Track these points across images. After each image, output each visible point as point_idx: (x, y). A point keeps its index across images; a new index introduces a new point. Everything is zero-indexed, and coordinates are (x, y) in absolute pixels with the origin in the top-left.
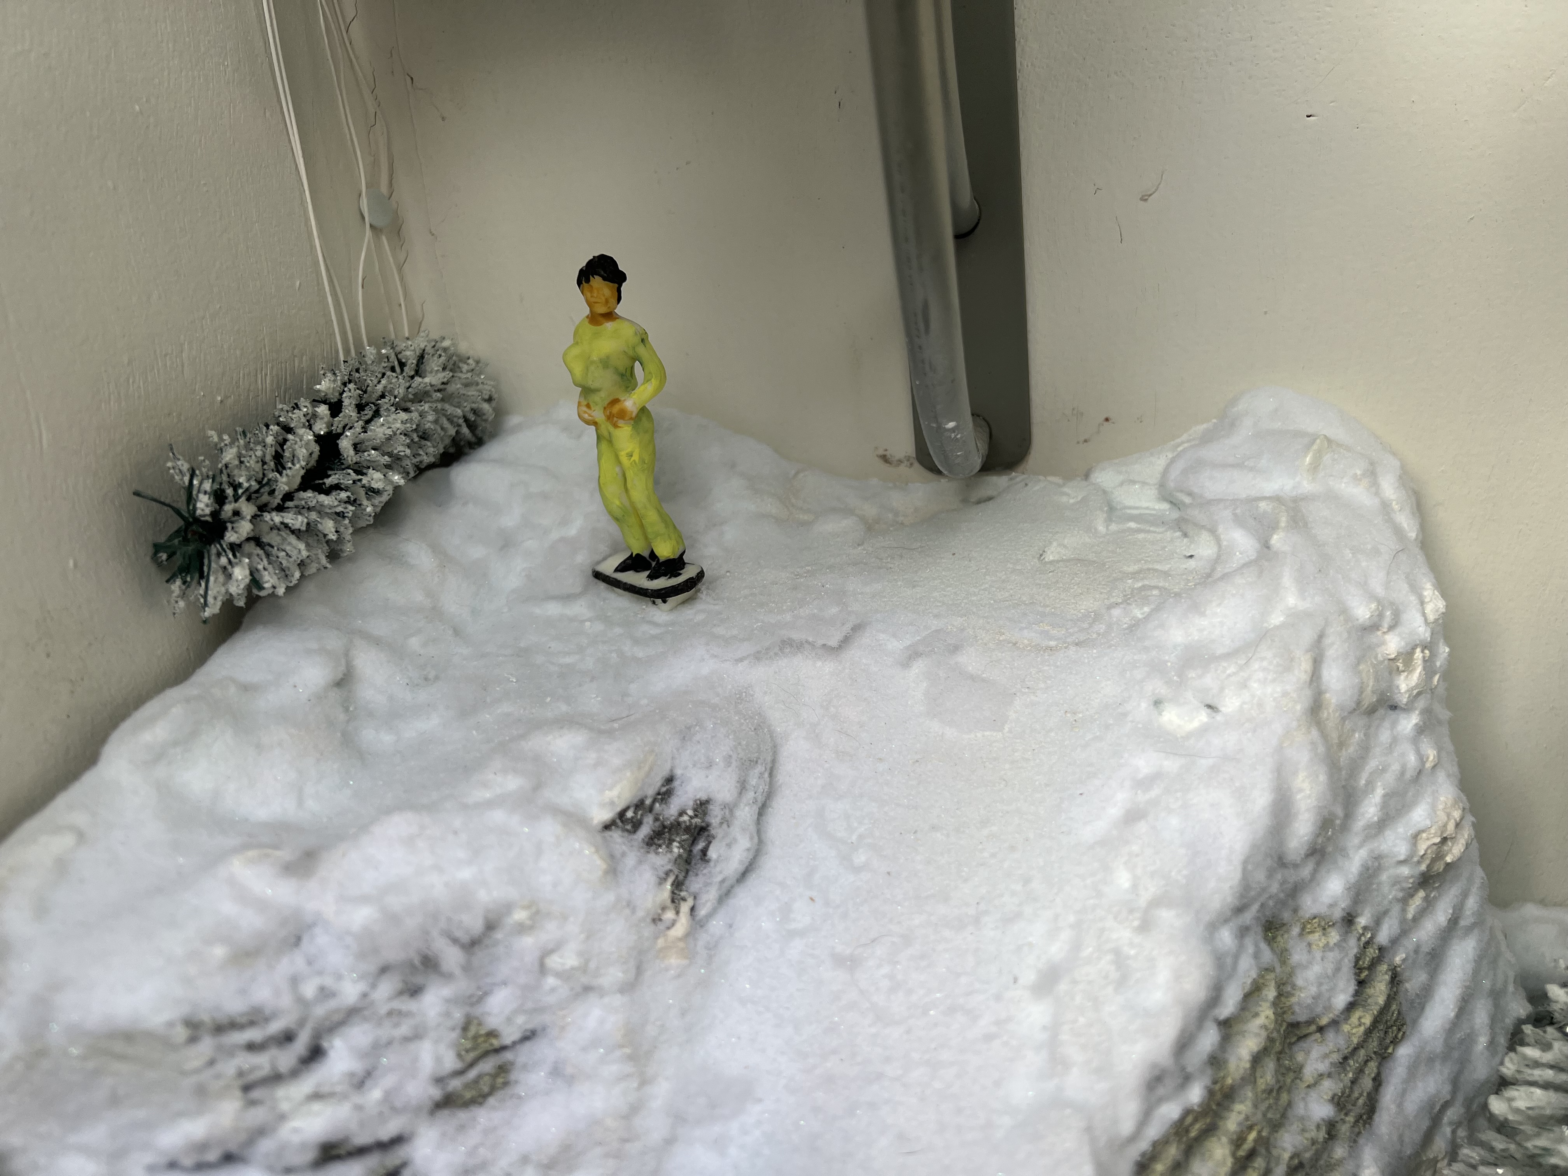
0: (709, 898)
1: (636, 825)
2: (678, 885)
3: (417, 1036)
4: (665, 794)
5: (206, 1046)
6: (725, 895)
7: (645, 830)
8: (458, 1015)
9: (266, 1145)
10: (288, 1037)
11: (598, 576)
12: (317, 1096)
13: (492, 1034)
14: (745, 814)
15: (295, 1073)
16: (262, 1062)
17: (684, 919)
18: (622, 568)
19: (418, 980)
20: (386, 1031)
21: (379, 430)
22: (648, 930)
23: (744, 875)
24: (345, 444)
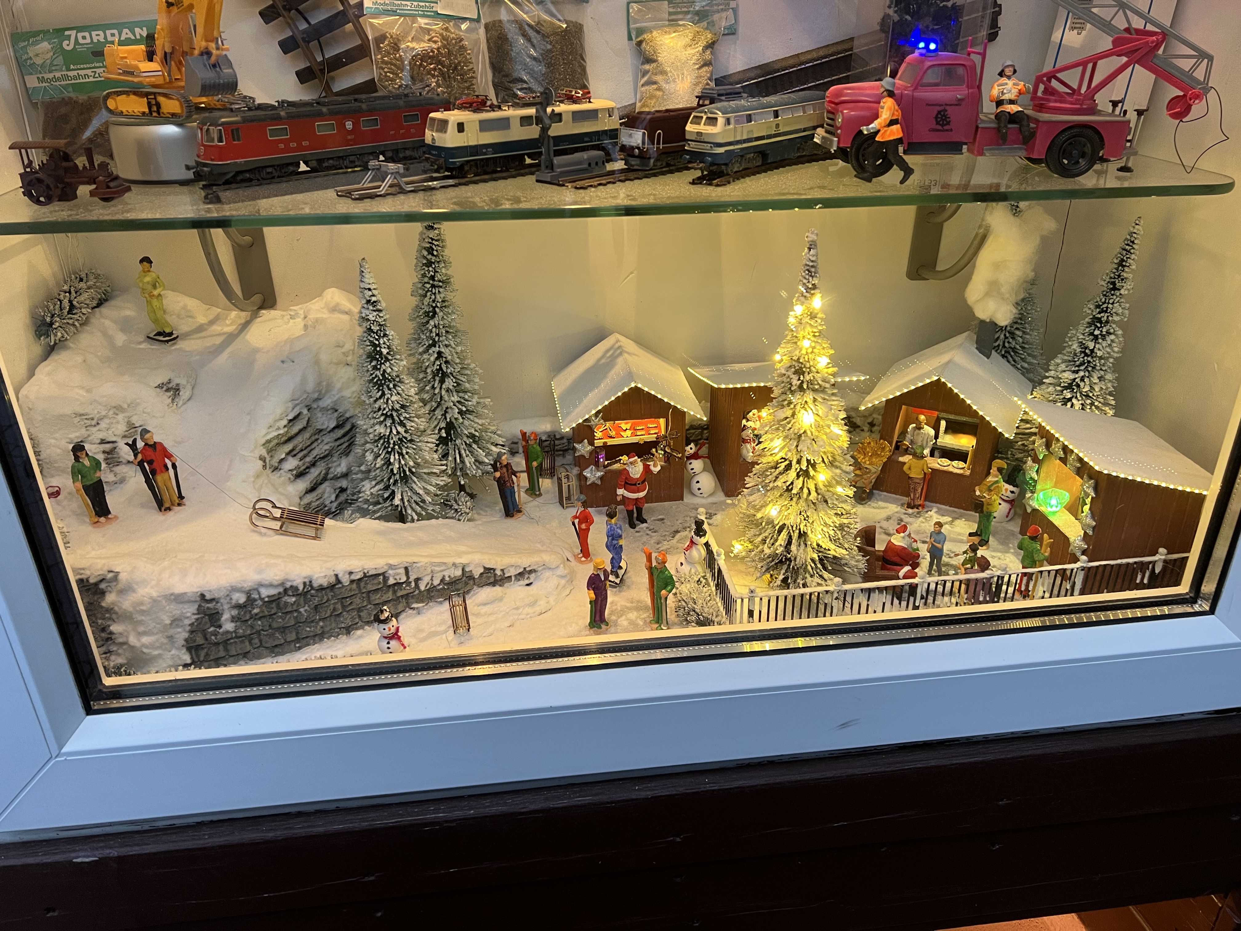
0: (181, 403)
1: (162, 388)
2: (173, 399)
3: (118, 422)
4: (169, 383)
5: (78, 419)
6: (184, 404)
7: (165, 388)
8: (126, 420)
9: (90, 439)
10: (92, 419)
11: (148, 337)
12: (99, 430)
13: (133, 424)
14: (189, 387)
15: (95, 426)
16: (88, 422)
17: (175, 406)
18: (155, 335)
19: (117, 412)
20: (111, 420)
21: (81, 298)
22: (167, 407)
23: (189, 400)
24: (75, 303)
